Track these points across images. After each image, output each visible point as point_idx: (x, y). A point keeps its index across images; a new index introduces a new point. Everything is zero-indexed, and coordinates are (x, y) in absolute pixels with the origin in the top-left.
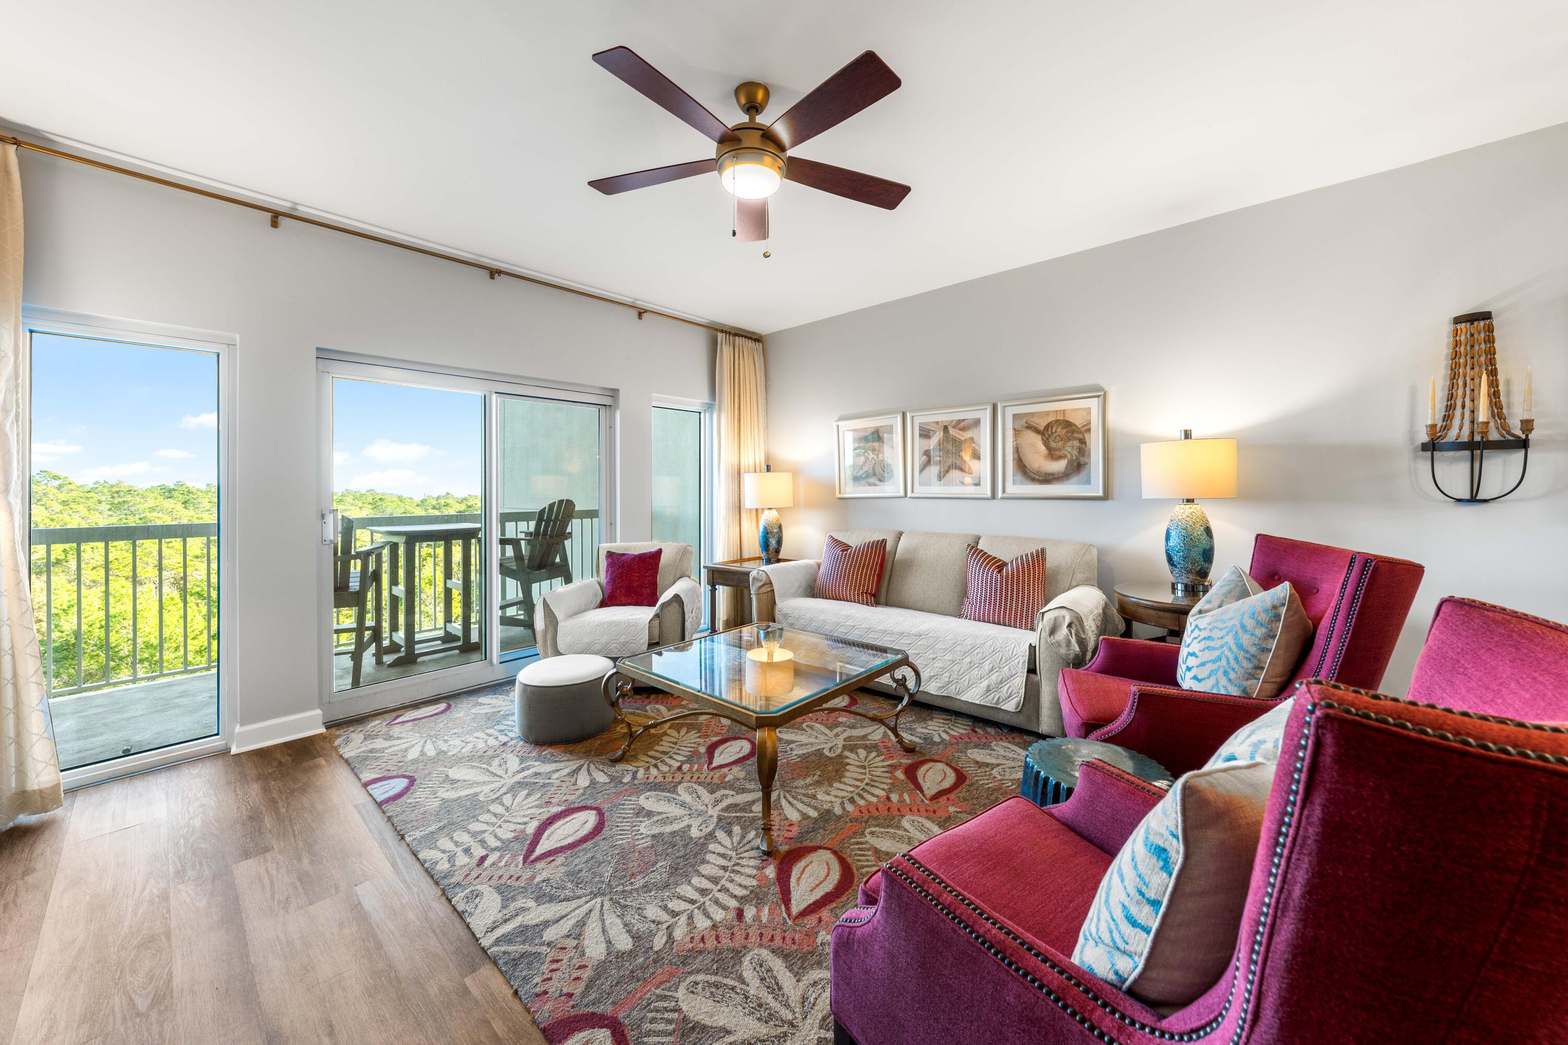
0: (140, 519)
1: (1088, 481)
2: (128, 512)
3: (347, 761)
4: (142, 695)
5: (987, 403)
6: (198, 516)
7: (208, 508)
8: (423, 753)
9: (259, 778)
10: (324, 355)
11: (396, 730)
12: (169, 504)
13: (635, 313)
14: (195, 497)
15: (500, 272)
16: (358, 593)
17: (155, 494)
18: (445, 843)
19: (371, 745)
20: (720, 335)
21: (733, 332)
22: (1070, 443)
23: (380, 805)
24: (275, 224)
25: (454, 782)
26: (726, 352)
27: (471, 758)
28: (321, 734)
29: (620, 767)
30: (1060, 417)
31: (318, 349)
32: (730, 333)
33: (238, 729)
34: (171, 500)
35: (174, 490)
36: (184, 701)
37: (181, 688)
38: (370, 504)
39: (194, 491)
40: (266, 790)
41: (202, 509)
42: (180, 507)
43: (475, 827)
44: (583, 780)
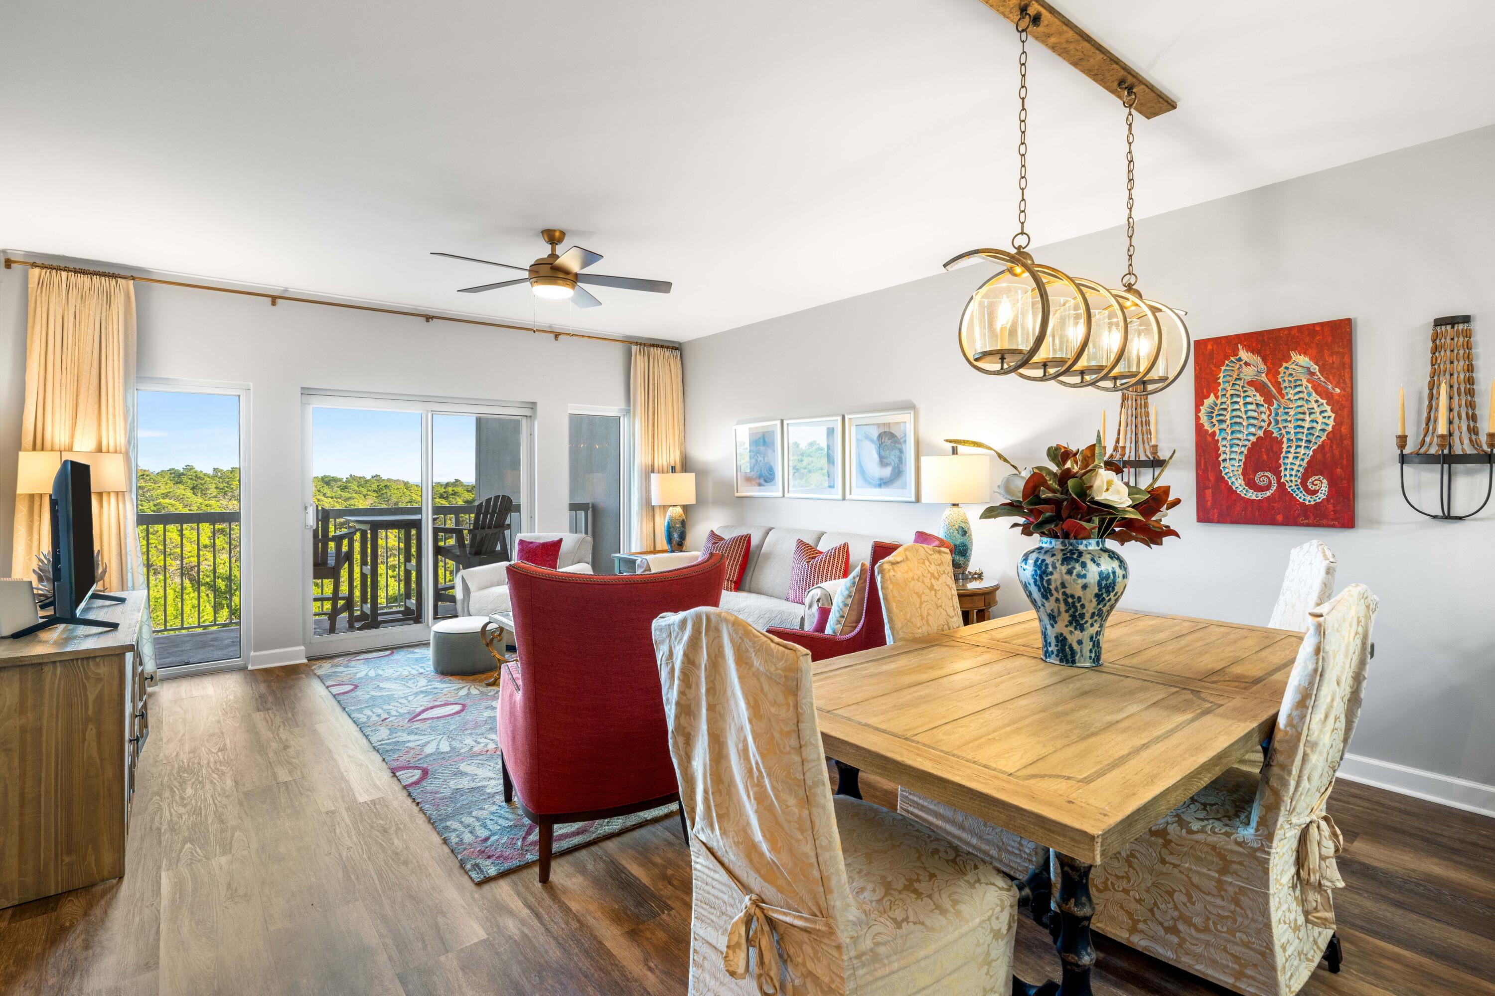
0: (155, 505)
1: (904, 486)
2: (143, 498)
3: (319, 677)
4: (188, 639)
5: (837, 415)
6: (207, 502)
7: (214, 494)
8: (366, 675)
9: (265, 681)
10: (306, 392)
11: (353, 663)
12: (180, 490)
13: (552, 336)
14: (203, 482)
15: (433, 317)
16: (334, 568)
17: (166, 479)
18: (367, 712)
19: (334, 669)
20: (634, 348)
21: (650, 342)
22: (893, 453)
23: (334, 696)
24: (274, 303)
25: (381, 688)
26: (639, 362)
27: (396, 679)
28: (303, 664)
29: (490, 688)
30: (887, 430)
31: (302, 388)
32: (645, 344)
33: (252, 654)
34: (181, 486)
35: (183, 474)
36: (216, 643)
37: (213, 636)
38: (374, 491)
39: (202, 476)
40: (269, 686)
41: (209, 496)
42: (189, 493)
43: (386, 707)
44: (463, 692)
